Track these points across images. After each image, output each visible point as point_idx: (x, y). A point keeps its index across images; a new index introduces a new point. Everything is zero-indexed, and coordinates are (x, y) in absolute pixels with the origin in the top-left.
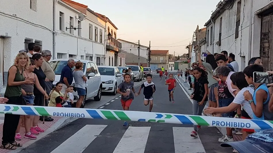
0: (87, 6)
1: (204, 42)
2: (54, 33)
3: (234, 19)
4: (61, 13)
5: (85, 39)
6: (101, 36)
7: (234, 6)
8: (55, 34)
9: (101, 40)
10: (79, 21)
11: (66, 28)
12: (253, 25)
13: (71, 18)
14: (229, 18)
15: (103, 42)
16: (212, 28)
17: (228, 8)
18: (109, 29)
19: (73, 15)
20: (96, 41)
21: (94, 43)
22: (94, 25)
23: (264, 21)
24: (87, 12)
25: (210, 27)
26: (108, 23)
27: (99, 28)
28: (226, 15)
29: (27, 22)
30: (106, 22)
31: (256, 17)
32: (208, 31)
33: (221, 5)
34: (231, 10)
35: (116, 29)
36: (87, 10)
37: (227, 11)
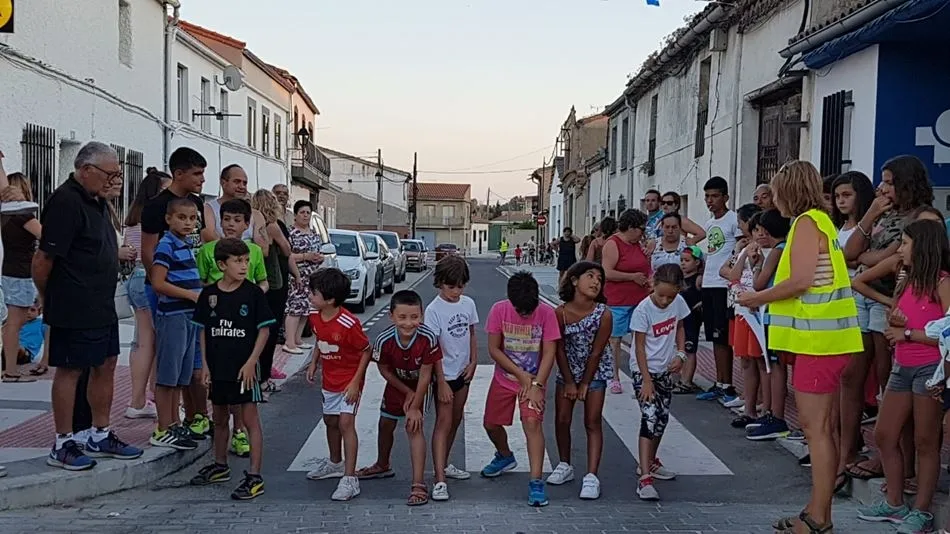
0: (244, 44)
1: (602, 161)
2: (166, 130)
3: (692, 103)
4: (181, 68)
5: (239, 148)
6: (278, 135)
7: (692, 68)
8: (169, 133)
9: (278, 149)
10: (223, 92)
11: (194, 114)
12: (740, 126)
13: (204, 81)
14: (679, 101)
15: (283, 157)
16: (626, 121)
17: (675, 71)
18: (296, 115)
19: (209, 71)
20: (265, 155)
21: (260, 160)
22: (260, 102)
23: (765, 118)
24: (245, 62)
25: (620, 118)
26: (296, 94)
27: (273, 110)
28: (668, 90)
29: (114, 99)
30: (291, 92)
31: (748, 106)
32: (615, 129)
33: (655, 62)
34: (683, 80)
35: (314, 111)
36: (244, 58)
37: (671, 80)
